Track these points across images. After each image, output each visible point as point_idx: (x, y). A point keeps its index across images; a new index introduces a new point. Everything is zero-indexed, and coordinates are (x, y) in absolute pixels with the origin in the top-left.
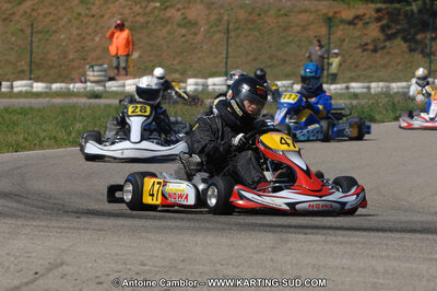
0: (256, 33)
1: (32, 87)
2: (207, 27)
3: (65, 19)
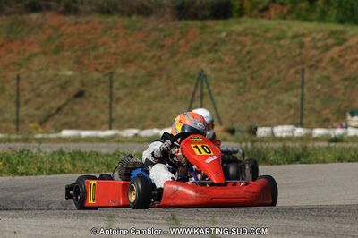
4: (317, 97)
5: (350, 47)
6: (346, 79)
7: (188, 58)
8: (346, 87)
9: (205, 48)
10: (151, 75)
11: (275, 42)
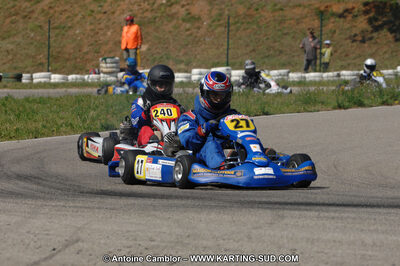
0: (255, 27)
1: (50, 78)
2: (209, 22)
3: (80, 16)
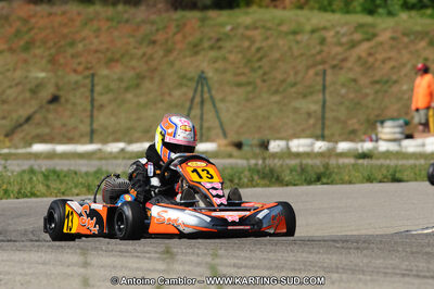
4: (341, 103)
5: (381, 44)
6: (377, 82)
7: (185, 57)
8: (377, 92)
9: (206, 44)
10: (140, 77)
11: (291, 37)
